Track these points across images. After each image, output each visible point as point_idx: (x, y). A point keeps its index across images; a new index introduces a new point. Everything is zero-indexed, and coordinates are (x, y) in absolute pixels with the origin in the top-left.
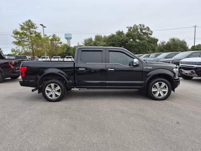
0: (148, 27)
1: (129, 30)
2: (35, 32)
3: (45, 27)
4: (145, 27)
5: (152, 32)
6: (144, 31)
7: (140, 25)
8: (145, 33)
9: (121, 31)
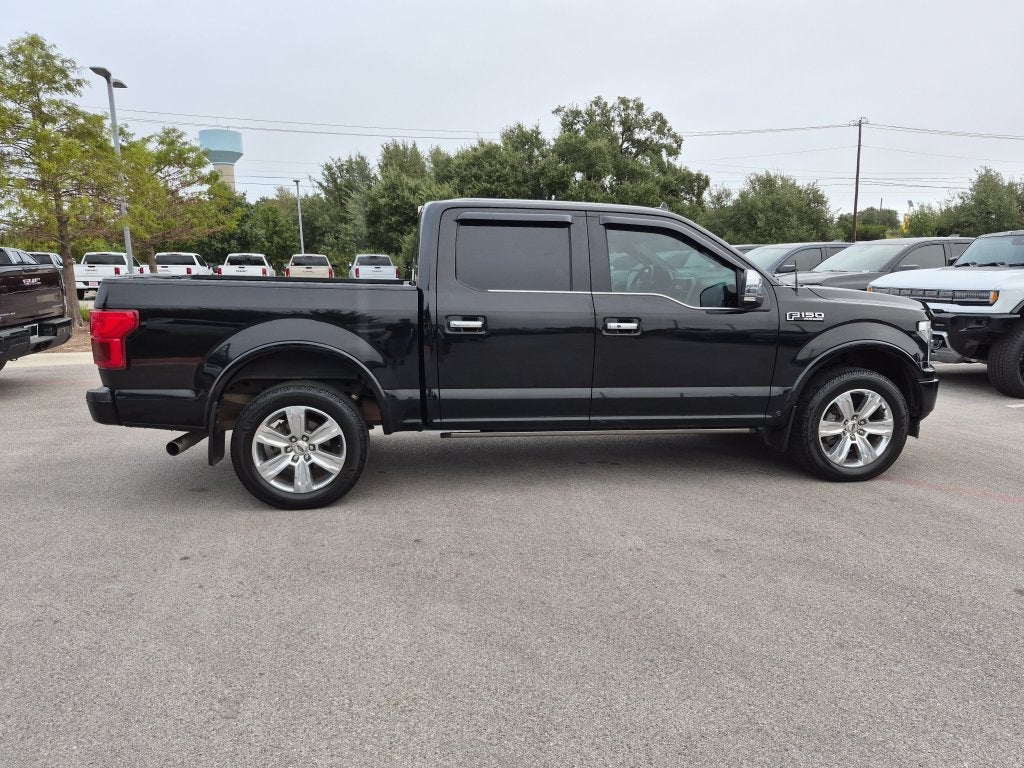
0: (658, 117)
1: (567, 125)
2: (73, 112)
3: (119, 85)
4: (648, 114)
5: (679, 141)
6: (641, 135)
7: (624, 101)
8: (643, 147)
9: (528, 127)
